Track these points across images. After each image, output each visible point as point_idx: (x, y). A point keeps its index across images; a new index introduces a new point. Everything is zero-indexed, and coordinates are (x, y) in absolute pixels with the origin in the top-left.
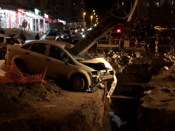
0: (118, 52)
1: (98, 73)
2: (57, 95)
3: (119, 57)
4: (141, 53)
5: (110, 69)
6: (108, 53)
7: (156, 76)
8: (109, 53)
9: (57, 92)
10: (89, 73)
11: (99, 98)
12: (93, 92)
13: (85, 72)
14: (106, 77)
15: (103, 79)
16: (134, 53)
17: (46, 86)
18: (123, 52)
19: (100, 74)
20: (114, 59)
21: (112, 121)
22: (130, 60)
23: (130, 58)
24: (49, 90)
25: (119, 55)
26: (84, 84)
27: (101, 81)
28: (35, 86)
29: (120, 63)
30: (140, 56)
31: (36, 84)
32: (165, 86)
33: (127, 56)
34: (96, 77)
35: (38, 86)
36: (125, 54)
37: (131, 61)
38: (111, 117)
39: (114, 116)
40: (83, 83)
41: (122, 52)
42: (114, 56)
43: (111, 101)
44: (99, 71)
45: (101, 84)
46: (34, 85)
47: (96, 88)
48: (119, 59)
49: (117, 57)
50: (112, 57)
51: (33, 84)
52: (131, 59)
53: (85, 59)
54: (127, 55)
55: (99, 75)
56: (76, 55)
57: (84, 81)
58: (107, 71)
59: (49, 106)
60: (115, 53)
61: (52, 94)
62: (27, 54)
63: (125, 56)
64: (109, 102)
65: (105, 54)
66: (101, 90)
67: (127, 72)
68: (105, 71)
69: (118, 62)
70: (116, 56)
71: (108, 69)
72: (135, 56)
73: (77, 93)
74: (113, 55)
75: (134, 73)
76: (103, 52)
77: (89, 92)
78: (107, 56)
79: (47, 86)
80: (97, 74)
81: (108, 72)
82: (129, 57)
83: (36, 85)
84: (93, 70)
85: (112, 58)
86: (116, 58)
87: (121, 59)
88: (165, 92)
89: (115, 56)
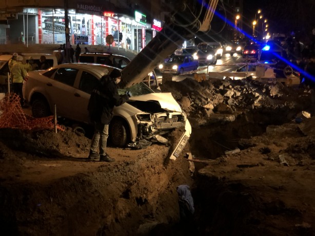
0: (239, 86)
1: (151, 118)
2: (78, 151)
3: (238, 94)
4: (280, 87)
5: (175, 112)
6: (218, 88)
7: (274, 128)
8: (221, 87)
9: (81, 146)
10: (133, 118)
11: (149, 159)
12: (140, 149)
13: (127, 116)
14: (164, 126)
15: (159, 128)
16: (267, 88)
17: (63, 136)
18: (249, 87)
19: (155, 119)
20: (228, 98)
21: (181, 199)
22: (258, 100)
23: (258, 97)
24: (67, 143)
25: (239, 91)
26: (125, 134)
27: (153, 130)
28: (44, 135)
29: (238, 104)
30: (278, 93)
31: (47, 131)
32: (274, 143)
33: (254, 94)
34: (146, 124)
35: (49, 135)
36: (251, 90)
37: (260, 101)
38: (181, 193)
39: (186, 191)
40: (123, 132)
41: (246, 86)
42: (228, 93)
43: (194, 167)
44: (152, 114)
45: (157, 136)
46: (43, 133)
47: (144, 142)
48: (237, 98)
49: (235, 93)
50: (225, 95)
51: (41, 132)
52: (260, 98)
53: (134, 95)
54: (254, 91)
55: (153, 120)
56: (123, 88)
57: (125, 130)
58: (168, 115)
59: (49, 165)
60: (233, 87)
61: (69, 149)
62: (50, 85)
63: (250, 92)
64: (190, 169)
65: (213, 89)
66: (161, 147)
67: (248, 120)
68: (164, 115)
69: (235, 102)
70: (232, 93)
71: (171, 112)
72: (268, 92)
73: (114, 149)
74: (227, 91)
75: (261, 123)
76: (209, 86)
77: (133, 148)
78: (217, 92)
79: (65, 135)
80: (149, 120)
81: (170, 117)
82: (257, 94)
83: (46, 134)
84: (141, 113)
85: (225, 97)
86: (232, 97)
87: (240, 98)
88: (263, 153)
89: (230, 93)
